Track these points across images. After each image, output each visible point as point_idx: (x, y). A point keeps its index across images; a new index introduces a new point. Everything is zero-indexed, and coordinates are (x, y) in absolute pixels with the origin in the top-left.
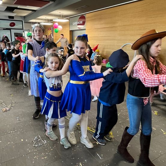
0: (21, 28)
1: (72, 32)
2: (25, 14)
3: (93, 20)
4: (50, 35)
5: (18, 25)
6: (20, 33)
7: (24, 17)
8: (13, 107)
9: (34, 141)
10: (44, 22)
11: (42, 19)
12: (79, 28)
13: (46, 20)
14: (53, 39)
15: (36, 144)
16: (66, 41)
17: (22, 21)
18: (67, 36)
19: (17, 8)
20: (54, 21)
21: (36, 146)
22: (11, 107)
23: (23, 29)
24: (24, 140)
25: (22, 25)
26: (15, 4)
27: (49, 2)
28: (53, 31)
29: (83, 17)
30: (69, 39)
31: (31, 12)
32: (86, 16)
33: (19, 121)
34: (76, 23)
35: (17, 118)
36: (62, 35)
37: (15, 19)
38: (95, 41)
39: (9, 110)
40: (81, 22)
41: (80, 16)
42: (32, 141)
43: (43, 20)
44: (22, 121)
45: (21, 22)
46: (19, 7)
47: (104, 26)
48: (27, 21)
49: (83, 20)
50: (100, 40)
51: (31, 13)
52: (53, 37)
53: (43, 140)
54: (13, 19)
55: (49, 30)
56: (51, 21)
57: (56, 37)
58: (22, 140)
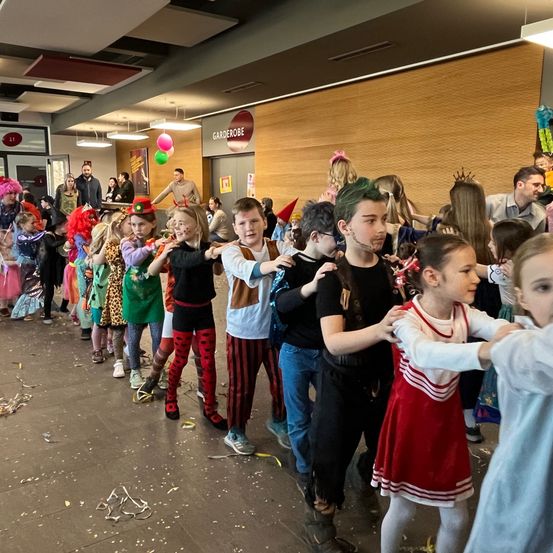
0: (42, 149)
1: (209, 163)
2: (56, 105)
3: (275, 124)
4: (139, 173)
5: (32, 142)
6: (37, 168)
7: (53, 116)
8: (26, 401)
9: (106, 505)
10: (120, 132)
11: (112, 123)
12: (232, 149)
13: (125, 124)
14: (147, 184)
15: (116, 512)
16: (192, 192)
17: (46, 129)
18: (195, 176)
19: (32, 89)
20: (152, 127)
21: (116, 519)
22: (20, 402)
23: (47, 153)
24: (75, 503)
25: (43, 142)
26: (30, 74)
27: (140, 70)
28: (146, 160)
29: (244, 117)
30: (199, 184)
31: (76, 99)
32: (256, 113)
33: (52, 446)
34: (225, 134)
35: (46, 435)
36: (181, 171)
37: (21, 122)
38: (285, 189)
39: (14, 412)
40: (240, 132)
41: (235, 114)
42: (102, 506)
43: (116, 124)
44: (59, 444)
45: (43, 131)
46: (38, 84)
47: (312, 142)
48: (61, 129)
49: (247, 125)
50: (302, 187)
51: (76, 102)
52: (147, 179)
53: (138, 501)
54: (17, 120)
55: (135, 157)
56: (142, 127)
57: (157, 177)
58: (68, 503)
